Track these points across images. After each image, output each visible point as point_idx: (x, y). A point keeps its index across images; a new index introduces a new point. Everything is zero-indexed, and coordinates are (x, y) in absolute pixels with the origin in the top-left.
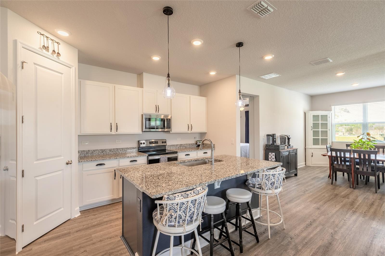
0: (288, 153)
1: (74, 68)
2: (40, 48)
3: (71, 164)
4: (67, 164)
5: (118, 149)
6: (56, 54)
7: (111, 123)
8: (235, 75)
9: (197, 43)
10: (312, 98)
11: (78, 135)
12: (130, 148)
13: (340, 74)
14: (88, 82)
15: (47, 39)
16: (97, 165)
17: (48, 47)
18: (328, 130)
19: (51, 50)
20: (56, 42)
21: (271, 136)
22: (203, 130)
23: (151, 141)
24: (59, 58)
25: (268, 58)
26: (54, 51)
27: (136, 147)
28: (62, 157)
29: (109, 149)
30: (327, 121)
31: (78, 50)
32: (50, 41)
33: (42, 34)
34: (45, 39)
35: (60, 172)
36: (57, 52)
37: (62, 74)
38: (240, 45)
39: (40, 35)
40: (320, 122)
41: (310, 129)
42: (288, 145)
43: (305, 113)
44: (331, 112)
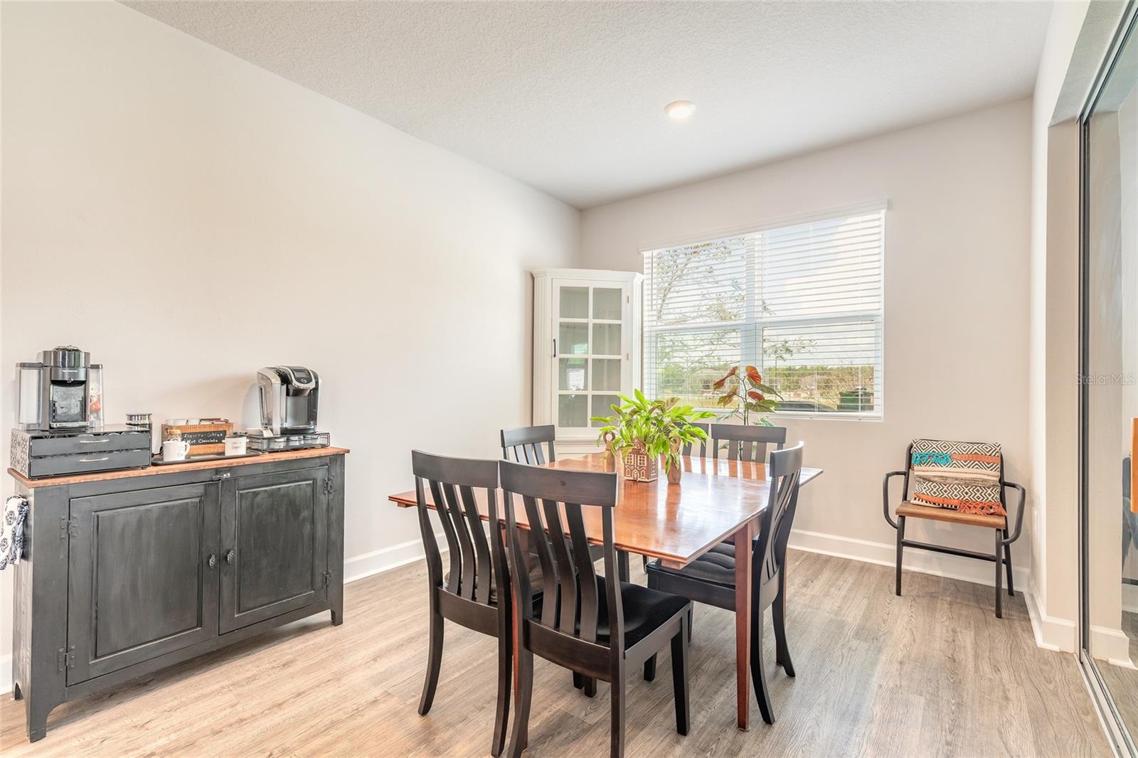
18: (622, 357)
30: (620, 318)
40: (591, 321)
41: (550, 351)
42: (285, 432)
43: (533, 279)
44: (638, 278)
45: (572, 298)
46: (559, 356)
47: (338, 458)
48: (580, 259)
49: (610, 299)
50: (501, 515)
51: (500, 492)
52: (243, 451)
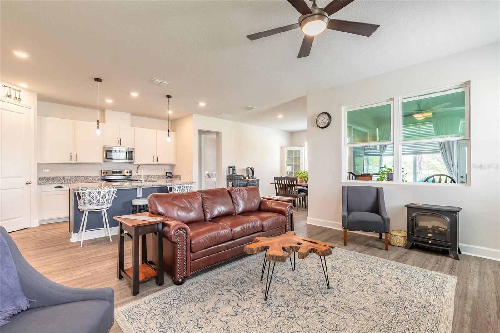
0: (246, 183)
1: (33, 109)
2: (4, 96)
3: (30, 184)
4: (27, 184)
5: (80, 177)
6: (17, 99)
7: (71, 154)
8: (192, 114)
9: (134, 94)
10: (292, 134)
11: (37, 163)
12: (92, 177)
13: (280, 116)
14: (48, 118)
15: (10, 89)
16: (55, 188)
17: (11, 95)
18: (301, 164)
19: (13, 97)
20: (17, 90)
21: (231, 168)
22: (172, 162)
23: (114, 171)
24: (20, 102)
25: (202, 104)
26: (16, 97)
27: (99, 176)
28: (23, 178)
29: (70, 177)
30: (300, 156)
31: (38, 94)
32: (12, 90)
33: (6, 86)
34: (9, 89)
35: (21, 189)
36: (18, 98)
37: (23, 114)
38: (169, 96)
39: (4, 87)
40: (294, 157)
41: (286, 163)
42: (251, 176)
43: (282, 149)
44: (304, 148)
45: (290, 152)
46: (287, 164)
47: (258, 180)
48: (292, 145)
49: (298, 152)
50: (285, 183)
51: (285, 181)
52: (248, 179)
